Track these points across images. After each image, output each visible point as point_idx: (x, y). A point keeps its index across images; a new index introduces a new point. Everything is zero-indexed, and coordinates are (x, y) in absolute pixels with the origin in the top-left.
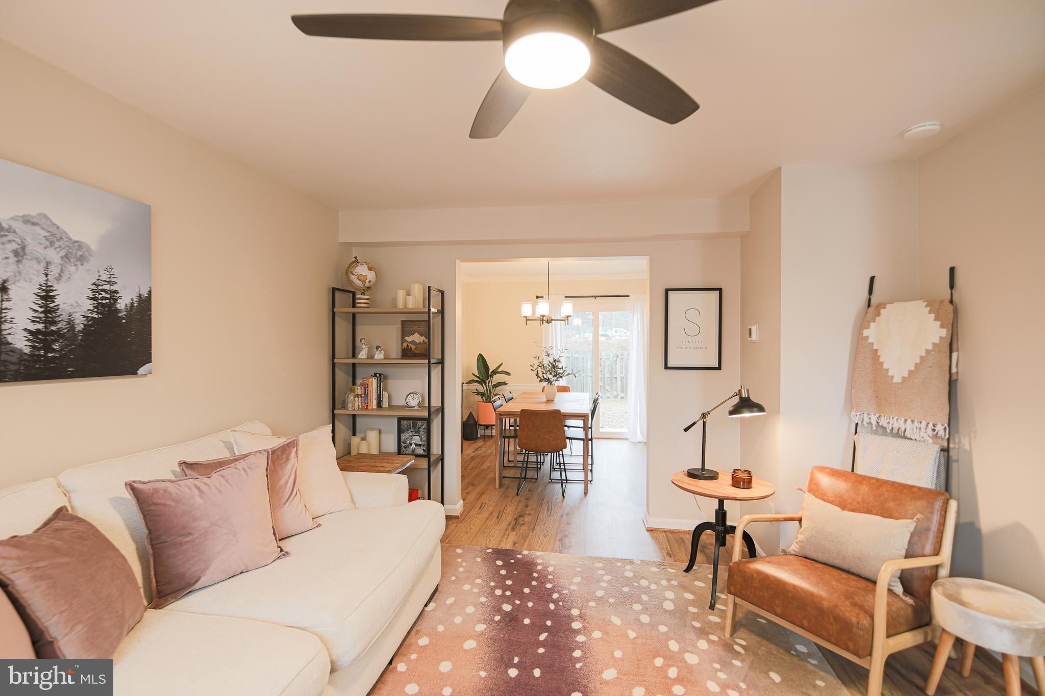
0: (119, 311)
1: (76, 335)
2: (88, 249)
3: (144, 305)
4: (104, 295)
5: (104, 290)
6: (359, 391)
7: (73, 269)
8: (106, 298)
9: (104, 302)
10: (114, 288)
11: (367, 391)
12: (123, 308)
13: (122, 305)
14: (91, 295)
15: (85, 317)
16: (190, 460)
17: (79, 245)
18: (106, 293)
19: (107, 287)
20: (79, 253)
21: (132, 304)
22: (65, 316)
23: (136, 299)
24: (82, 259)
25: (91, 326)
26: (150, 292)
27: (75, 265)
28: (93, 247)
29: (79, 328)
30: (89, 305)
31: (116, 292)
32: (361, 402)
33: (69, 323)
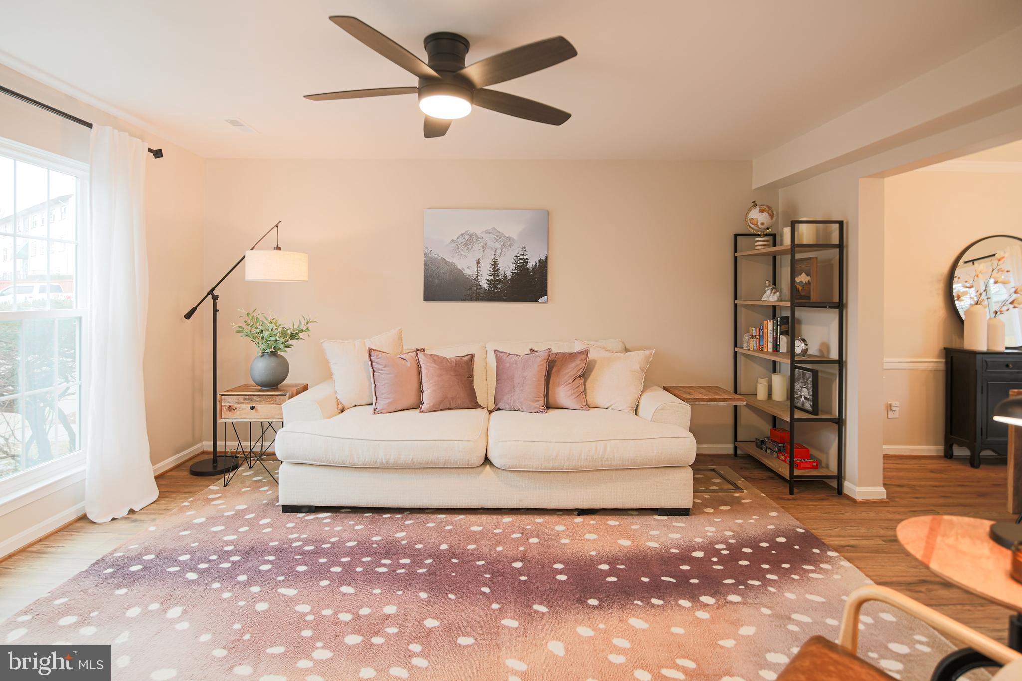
0: (529, 269)
1: (507, 282)
2: (513, 240)
3: (543, 265)
4: (521, 261)
5: (520, 259)
6: (754, 332)
7: (506, 251)
8: (522, 263)
9: (521, 265)
10: (526, 257)
11: (761, 333)
12: (531, 267)
13: (530, 266)
14: (514, 262)
15: (511, 273)
16: (534, 349)
17: (509, 239)
18: (522, 260)
19: (522, 257)
20: (509, 243)
21: (536, 264)
22: (502, 273)
23: (538, 262)
24: (510, 246)
25: (514, 277)
26: (547, 258)
27: (507, 249)
28: (516, 238)
29: (509, 278)
30: (514, 267)
31: (527, 259)
32: (756, 344)
33: (504, 276)
